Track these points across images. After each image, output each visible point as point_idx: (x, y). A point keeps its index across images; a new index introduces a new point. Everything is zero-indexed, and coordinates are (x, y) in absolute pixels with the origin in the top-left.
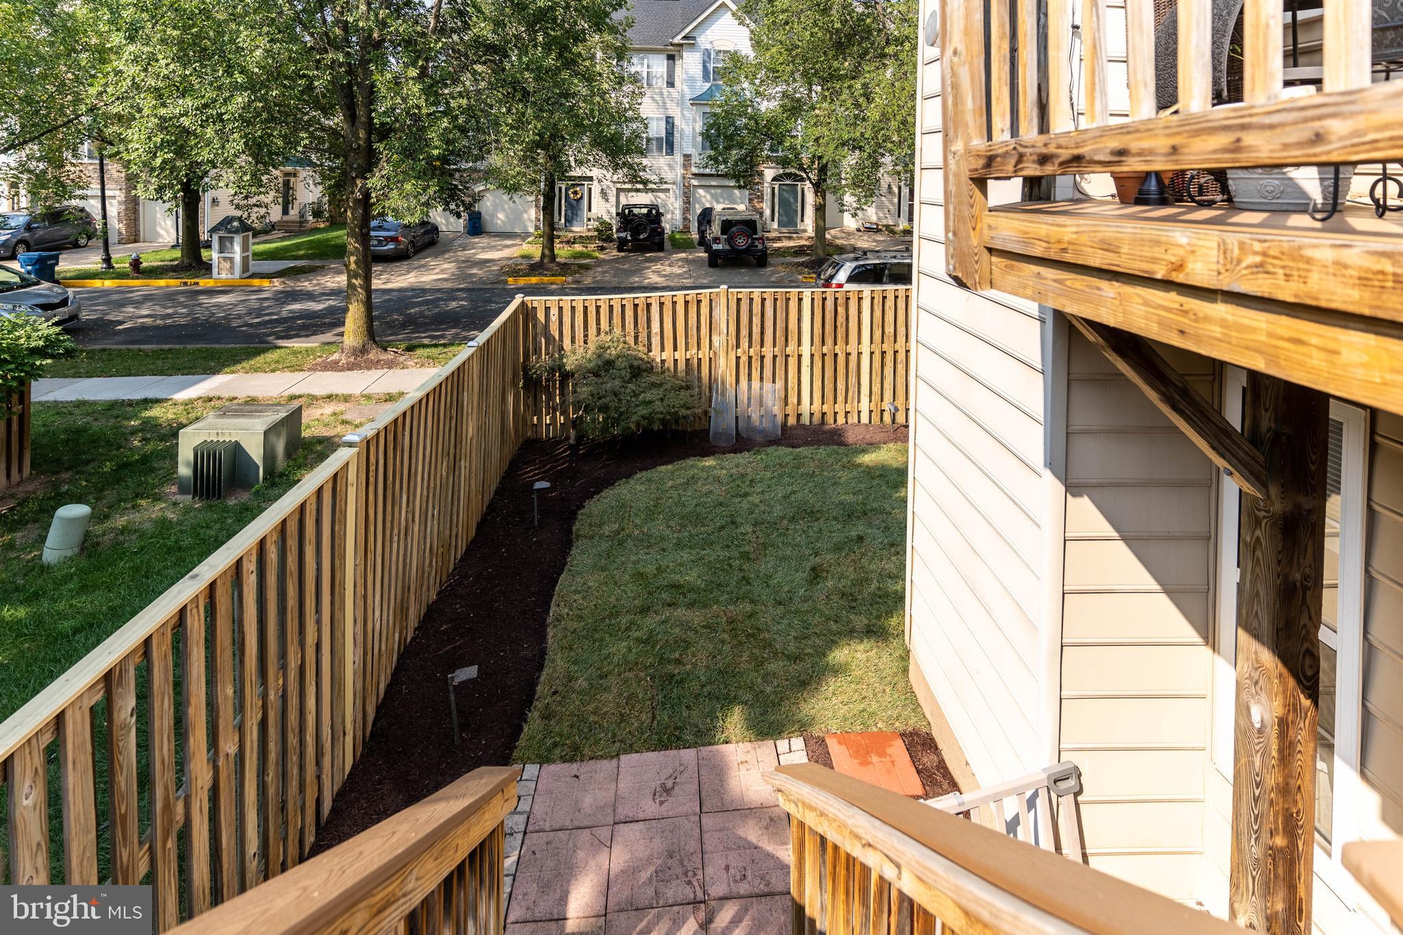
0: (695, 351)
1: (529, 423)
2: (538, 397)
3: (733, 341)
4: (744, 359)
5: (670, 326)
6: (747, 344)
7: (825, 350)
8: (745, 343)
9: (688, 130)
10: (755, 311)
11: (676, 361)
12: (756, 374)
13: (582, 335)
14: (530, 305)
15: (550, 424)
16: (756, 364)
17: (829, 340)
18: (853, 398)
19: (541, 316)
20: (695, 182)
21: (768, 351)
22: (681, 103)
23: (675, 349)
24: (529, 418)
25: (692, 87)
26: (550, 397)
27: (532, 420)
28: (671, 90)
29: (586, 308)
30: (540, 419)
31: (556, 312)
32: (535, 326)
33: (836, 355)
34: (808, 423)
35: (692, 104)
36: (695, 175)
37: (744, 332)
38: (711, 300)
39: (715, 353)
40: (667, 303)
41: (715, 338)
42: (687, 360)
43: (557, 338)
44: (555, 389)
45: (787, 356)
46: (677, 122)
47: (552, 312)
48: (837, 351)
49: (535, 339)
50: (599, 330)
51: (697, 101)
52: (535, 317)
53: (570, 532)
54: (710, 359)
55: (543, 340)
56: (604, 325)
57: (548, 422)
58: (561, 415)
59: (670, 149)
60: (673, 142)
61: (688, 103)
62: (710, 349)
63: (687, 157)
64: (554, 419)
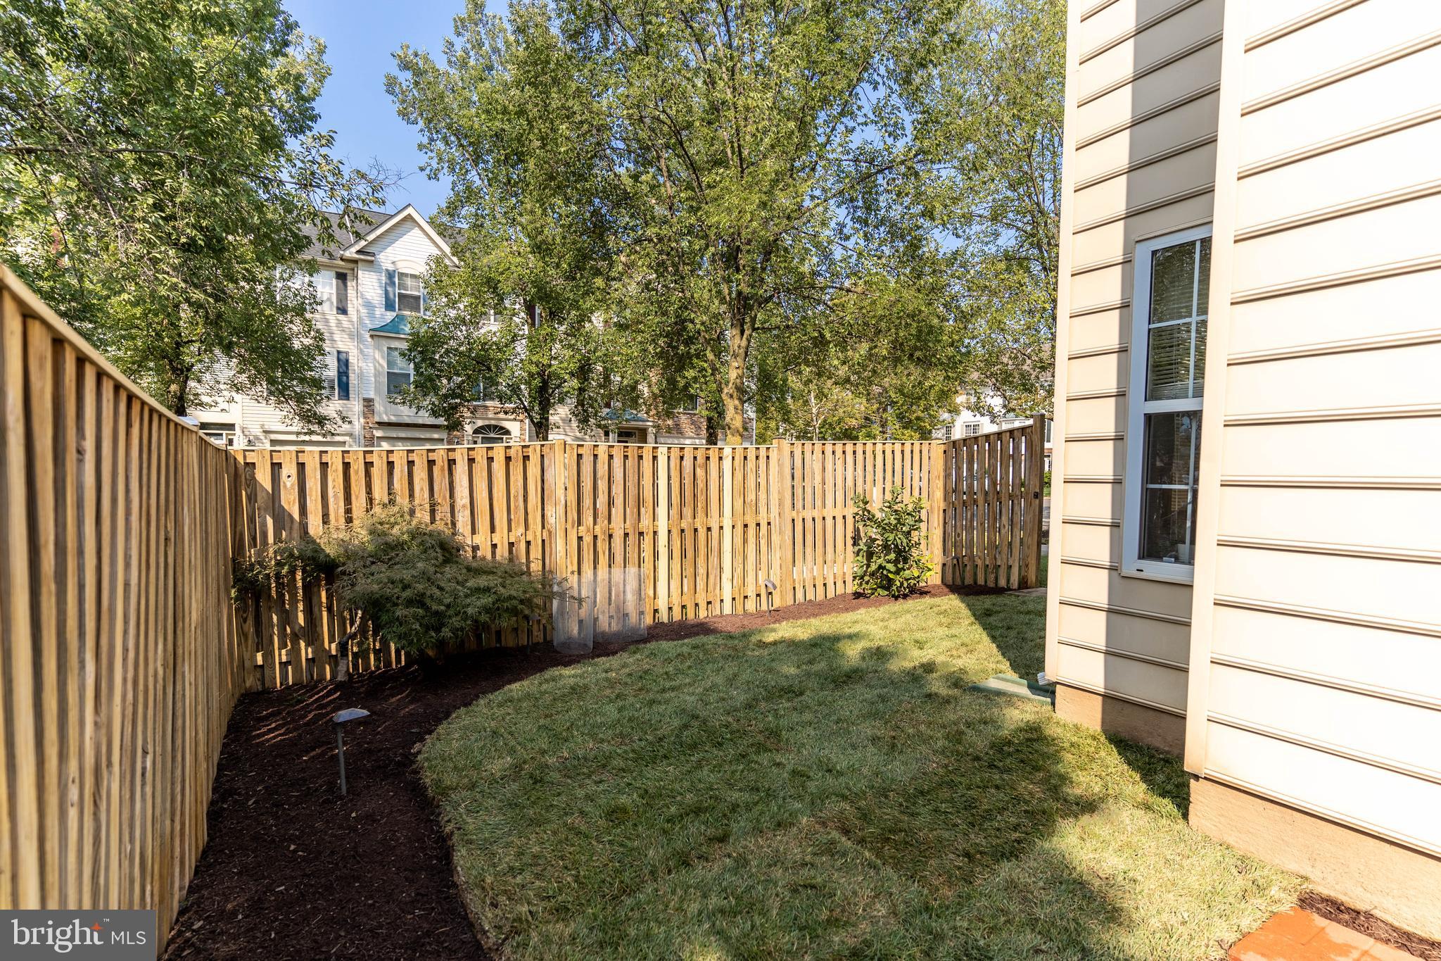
0: (521, 530)
1: (247, 664)
2: (264, 619)
3: (573, 514)
4: (588, 539)
5: (485, 494)
6: (591, 519)
7: (684, 525)
8: (588, 518)
9: (369, 369)
10: (599, 474)
11: (494, 546)
12: (603, 560)
13: (342, 510)
14: (241, 460)
15: (288, 663)
16: (602, 546)
17: (688, 511)
18: (715, 584)
19: (263, 477)
20: (378, 433)
21: (618, 530)
22: (355, 336)
23: (493, 530)
24: (247, 656)
25: (371, 315)
26: (287, 618)
27: (254, 658)
28: (341, 317)
29: (347, 466)
30: (269, 655)
31: (294, 472)
32: (252, 498)
33: (696, 530)
34: (666, 620)
35: (372, 336)
36: (379, 423)
37: (587, 502)
38: (542, 456)
39: (550, 532)
40: (478, 459)
41: (550, 511)
42: (511, 545)
43: (296, 516)
44: (294, 601)
45: (641, 534)
46: (352, 360)
47: (285, 472)
48: (698, 525)
49: (252, 520)
50: (370, 500)
51: (378, 333)
52: (252, 482)
53: (417, 789)
54: (543, 541)
55: (270, 521)
56: (379, 493)
57: (284, 659)
58: (307, 645)
59: (345, 392)
60: (347, 384)
61: (367, 336)
62: (543, 527)
63: (368, 403)
64: (295, 651)
